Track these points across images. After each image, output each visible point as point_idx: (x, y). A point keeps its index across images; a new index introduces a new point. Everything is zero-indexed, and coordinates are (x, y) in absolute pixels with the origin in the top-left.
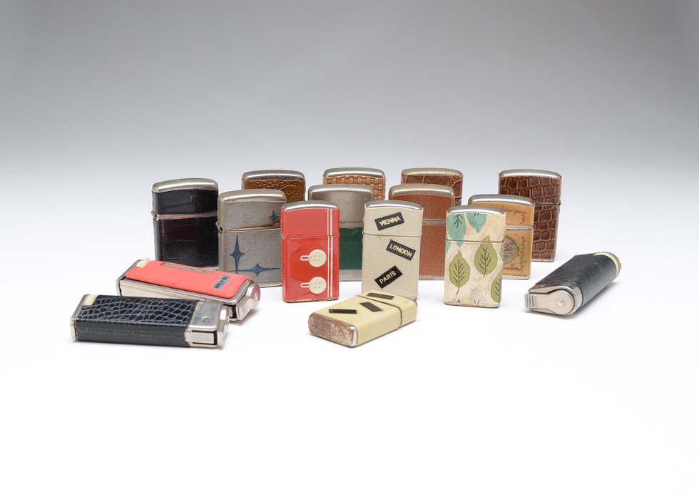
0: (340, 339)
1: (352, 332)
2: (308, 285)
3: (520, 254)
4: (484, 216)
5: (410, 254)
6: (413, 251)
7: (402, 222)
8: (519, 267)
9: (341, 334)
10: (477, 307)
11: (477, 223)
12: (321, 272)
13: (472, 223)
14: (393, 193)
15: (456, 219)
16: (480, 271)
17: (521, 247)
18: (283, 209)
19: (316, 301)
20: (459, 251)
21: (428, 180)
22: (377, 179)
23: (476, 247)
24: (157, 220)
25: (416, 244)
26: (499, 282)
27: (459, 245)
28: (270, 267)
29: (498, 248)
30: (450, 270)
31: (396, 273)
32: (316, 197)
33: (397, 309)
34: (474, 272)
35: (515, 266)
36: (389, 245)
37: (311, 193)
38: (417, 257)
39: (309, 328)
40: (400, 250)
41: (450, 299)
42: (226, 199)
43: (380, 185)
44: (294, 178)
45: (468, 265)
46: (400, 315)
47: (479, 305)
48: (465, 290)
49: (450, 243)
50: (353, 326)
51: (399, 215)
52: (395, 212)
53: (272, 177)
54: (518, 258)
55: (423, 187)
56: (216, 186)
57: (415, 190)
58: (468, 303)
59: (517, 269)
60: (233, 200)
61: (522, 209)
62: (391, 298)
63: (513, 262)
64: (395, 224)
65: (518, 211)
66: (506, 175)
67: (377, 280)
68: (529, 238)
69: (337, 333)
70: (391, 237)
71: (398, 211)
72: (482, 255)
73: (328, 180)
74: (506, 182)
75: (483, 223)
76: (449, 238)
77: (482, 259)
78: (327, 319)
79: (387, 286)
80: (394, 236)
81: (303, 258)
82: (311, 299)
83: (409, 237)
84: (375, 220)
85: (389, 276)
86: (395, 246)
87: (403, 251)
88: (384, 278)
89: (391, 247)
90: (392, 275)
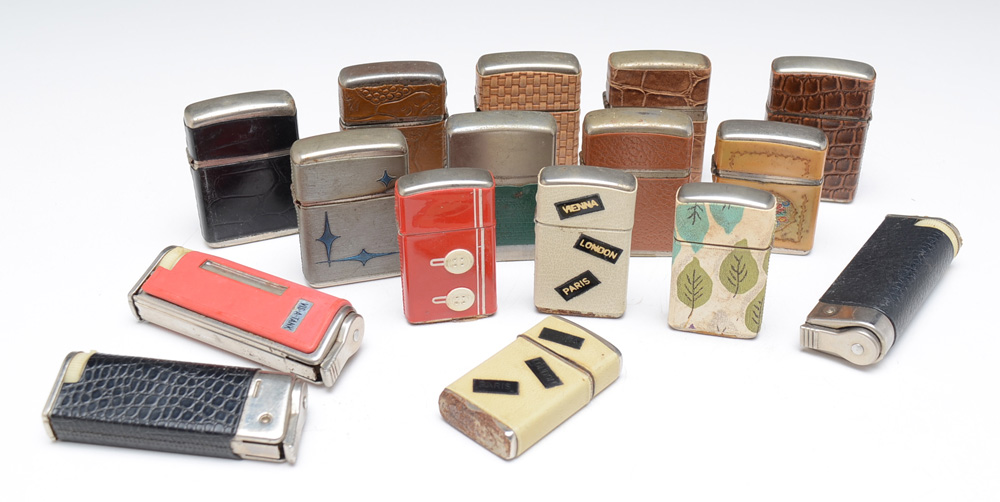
0: (489, 444)
1: (507, 441)
2: (444, 300)
3: (799, 219)
4: (739, 210)
5: (613, 255)
6: (619, 251)
8: (796, 238)
9: (490, 437)
10: (722, 336)
11: (726, 217)
12: (466, 280)
13: (719, 219)
14: (589, 132)
15: (692, 211)
16: (728, 289)
17: (800, 210)
18: (398, 191)
19: (458, 320)
20: (695, 258)
21: (652, 77)
22: (566, 76)
23: (724, 253)
24: (196, 168)
25: (623, 241)
26: (759, 305)
27: (696, 249)
28: (385, 252)
29: (759, 258)
30: (678, 283)
31: (590, 281)
32: (459, 142)
33: (586, 377)
34: (718, 289)
35: (789, 236)
36: (579, 241)
37: (450, 134)
38: (624, 257)
39: (441, 411)
40: (597, 249)
41: (678, 323)
42: (304, 157)
43: (572, 86)
44: (425, 80)
45: (708, 278)
46: (590, 387)
47: (725, 334)
48: (703, 314)
49: (681, 244)
50: (508, 429)
51: (596, 197)
52: (589, 194)
53: (388, 80)
54: (795, 225)
55: (641, 121)
56: (292, 107)
58: (707, 329)
59: (792, 240)
60: (315, 159)
61: (807, 155)
62: (575, 342)
63: (786, 231)
64: (589, 211)
65: (799, 158)
66: (784, 71)
67: (558, 289)
68: (815, 197)
69: (484, 435)
70: (581, 230)
71: (594, 193)
72: (732, 267)
73: (483, 79)
74: (782, 83)
75: (738, 220)
76: (679, 238)
77: (733, 272)
78: (469, 407)
79: (576, 299)
80: (587, 228)
81: (434, 262)
82: (450, 319)
83: (613, 230)
84: (555, 204)
85: (578, 285)
86: (589, 243)
87: (601, 249)
88: (571, 286)
89: (581, 244)
90: (584, 283)
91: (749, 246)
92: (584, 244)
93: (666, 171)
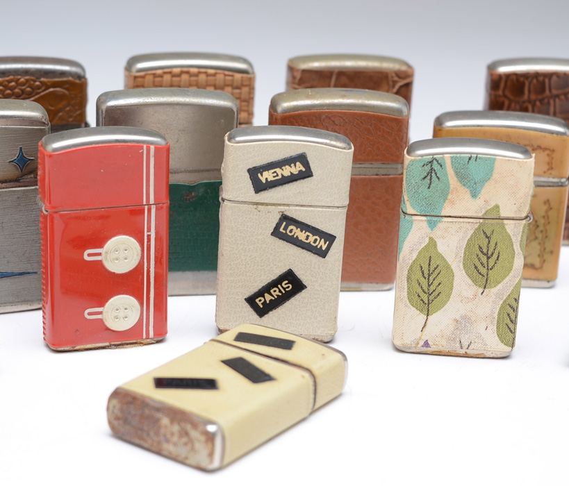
0: (182, 451)
2: (101, 313)
4: (491, 161)
5: (323, 245)
6: (330, 239)
7: (307, 174)
8: (537, 262)
9: (185, 440)
10: (466, 356)
11: (472, 173)
12: (130, 283)
13: (463, 177)
14: (279, 109)
15: (428, 168)
16: (475, 281)
17: (542, 221)
18: (44, 146)
19: (117, 346)
20: (431, 239)
21: (344, 80)
22: (238, 76)
23: (469, 229)
25: (336, 224)
26: (514, 304)
27: (432, 225)
28: (16, 270)
29: (516, 231)
30: (409, 278)
31: (291, 284)
32: (114, 118)
33: (307, 375)
34: (462, 283)
35: (528, 260)
36: (279, 225)
37: (104, 107)
38: (337, 249)
39: (110, 423)
40: (302, 235)
41: (407, 340)
43: (245, 90)
44: (63, 73)
45: (448, 267)
46: (312, 388)
47: (470, 352)
48: (441, 322)
49: (412, 222)
50: (212, 423)
51: (302, 158)
52: (293, 154)
53: (16, 72)
55: (344, 97)
57: (328, 101)
58: (446, 349)
59: (532, 266)
61: (549, 141)
62: (287, 345)
64: (293, 179)
65: (539, 147)
66: (503, 70)
67: (251, 301)
68: (561, 202)
69: (175, 439)
70: (282, 209)
71: (299, 152)
72: (480, 248)
73: (135, 77)
74: (502, 85)
75: (487, 178)
76: (410, 210)
77: (481, 255)
78: (152, 403)
79: (273, 315)
80: (288, 205)
81: (89, 255)
82: (107, 344)
83: (323, 207)
84: (249, 171)
85: (276, 292)
86: (291, 227)
87: (308, 236)
88: (266, 295)
89: (281, 230)
90: (284, 289)
91: (503, 214)
92: (285, 229)
93: (376, 165)
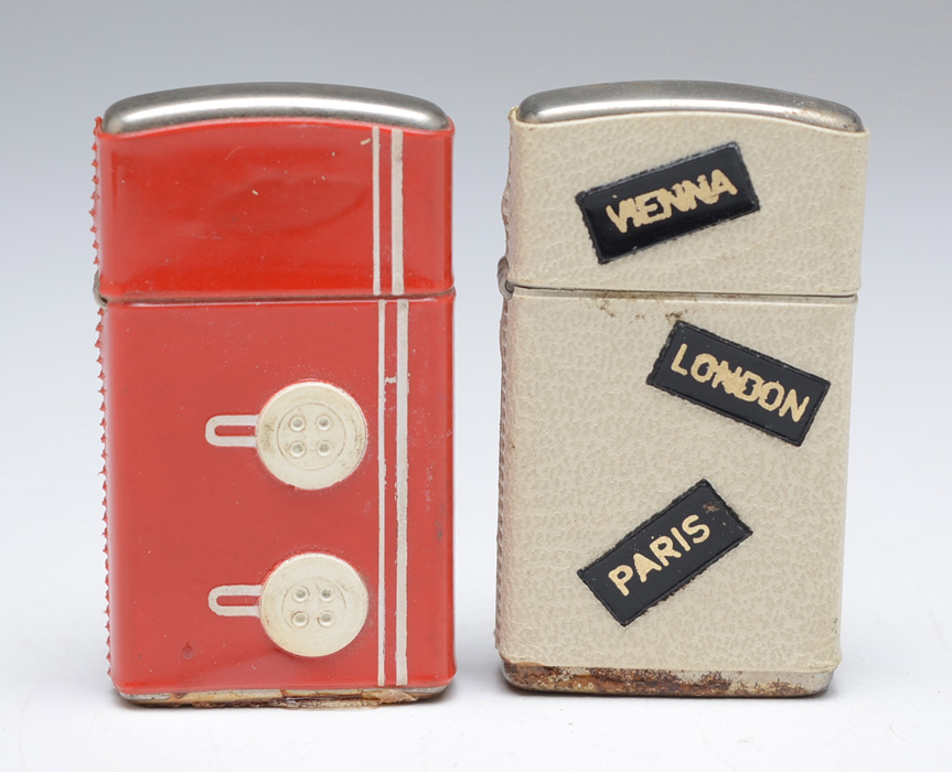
2: (253, 601)
5: (793, 407)
6: (813, 390)
18: (104, 125)
19: (302, 702)
25: (827, 347)
31: (709, 526)
36: (667, 354)
38: (835, 419)
40: (733, 382)
51: (727, 159)
52: (703, 146)
64: (702, 218)
67: (594, 575)
70: (676, 304)
71: (719, 140)
79: (659, 615)
80: (693, 295)
81: (220, 431)
82: (276, 694)
83: (790, 297)
84: (580, 198)
85: (664, 549)
86: (701, 359)
87: (750, 384)
88: (638, 558)
89: (675, 367)
90: (689, 538)
92: (687, 363)
